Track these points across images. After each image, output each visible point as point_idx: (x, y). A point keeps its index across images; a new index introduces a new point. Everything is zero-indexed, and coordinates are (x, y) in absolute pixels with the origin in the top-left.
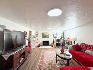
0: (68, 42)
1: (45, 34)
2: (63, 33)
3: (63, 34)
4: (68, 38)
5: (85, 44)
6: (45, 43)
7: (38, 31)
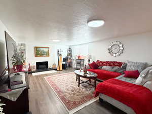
0: (79, 61)
1: (42, 49)
2: (70, 48)
3: (70, 50)
4: (78, 56)
5: (101, 62)
6: (40, 66)
7: (26, 43)
